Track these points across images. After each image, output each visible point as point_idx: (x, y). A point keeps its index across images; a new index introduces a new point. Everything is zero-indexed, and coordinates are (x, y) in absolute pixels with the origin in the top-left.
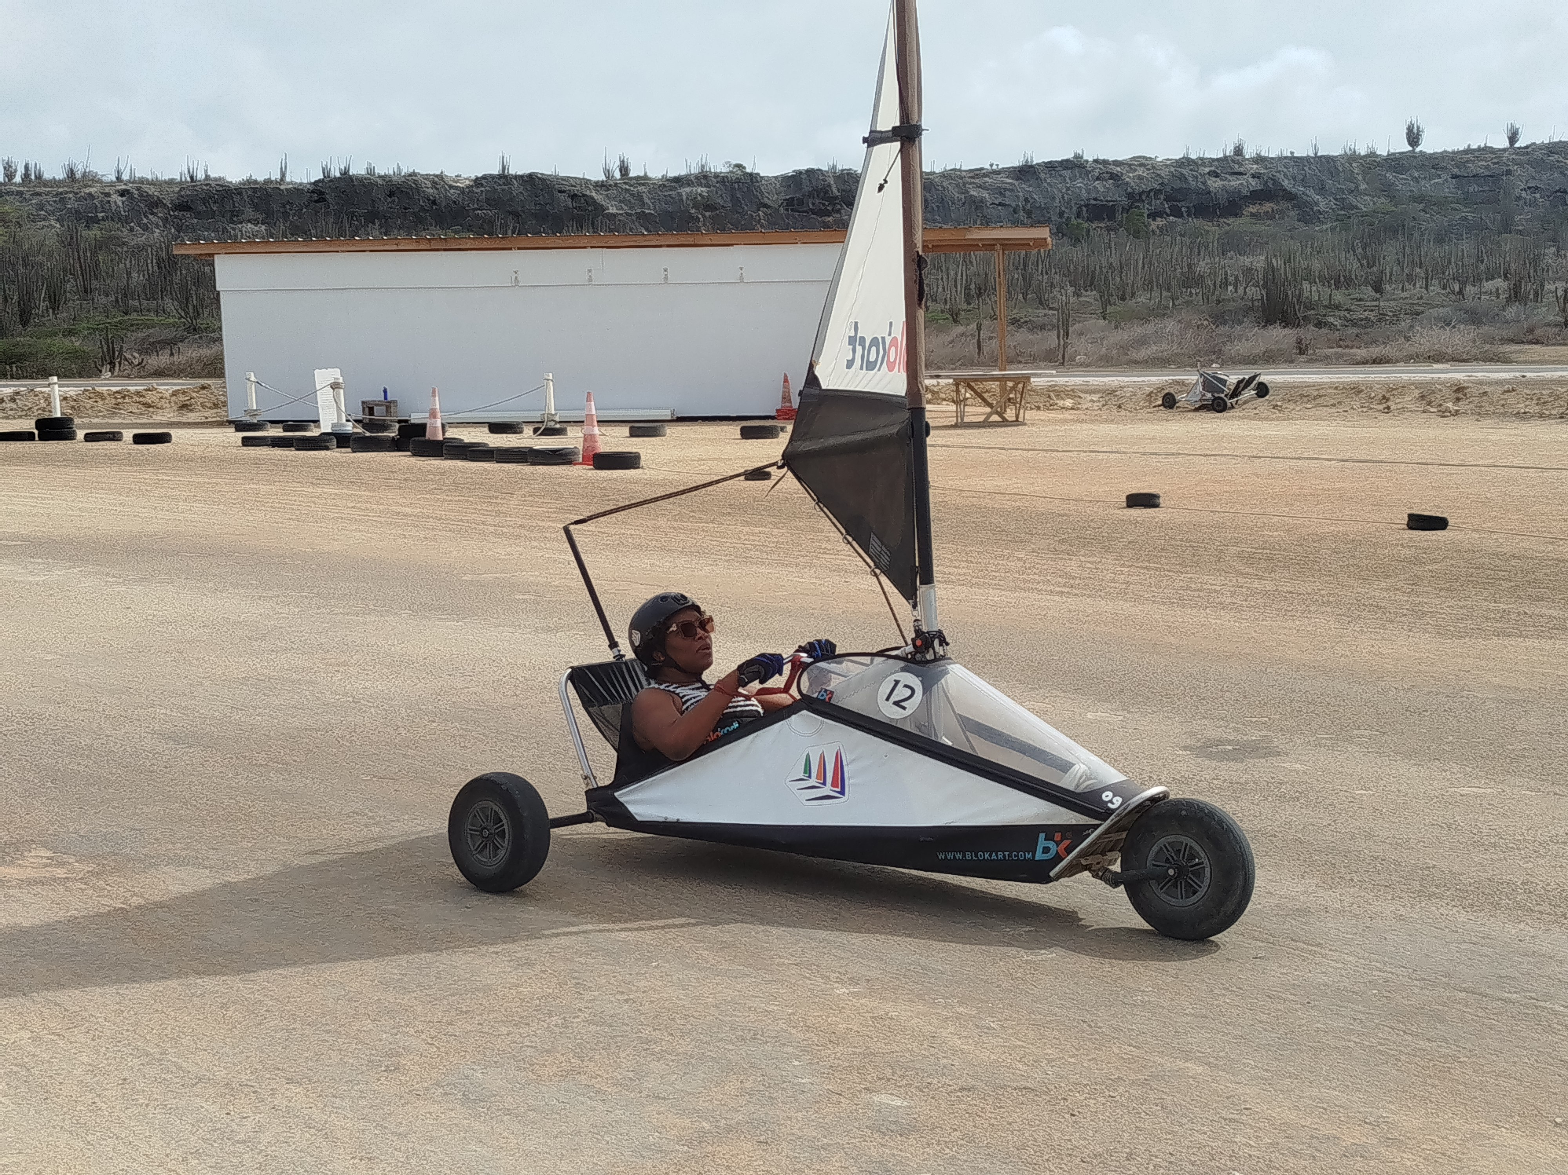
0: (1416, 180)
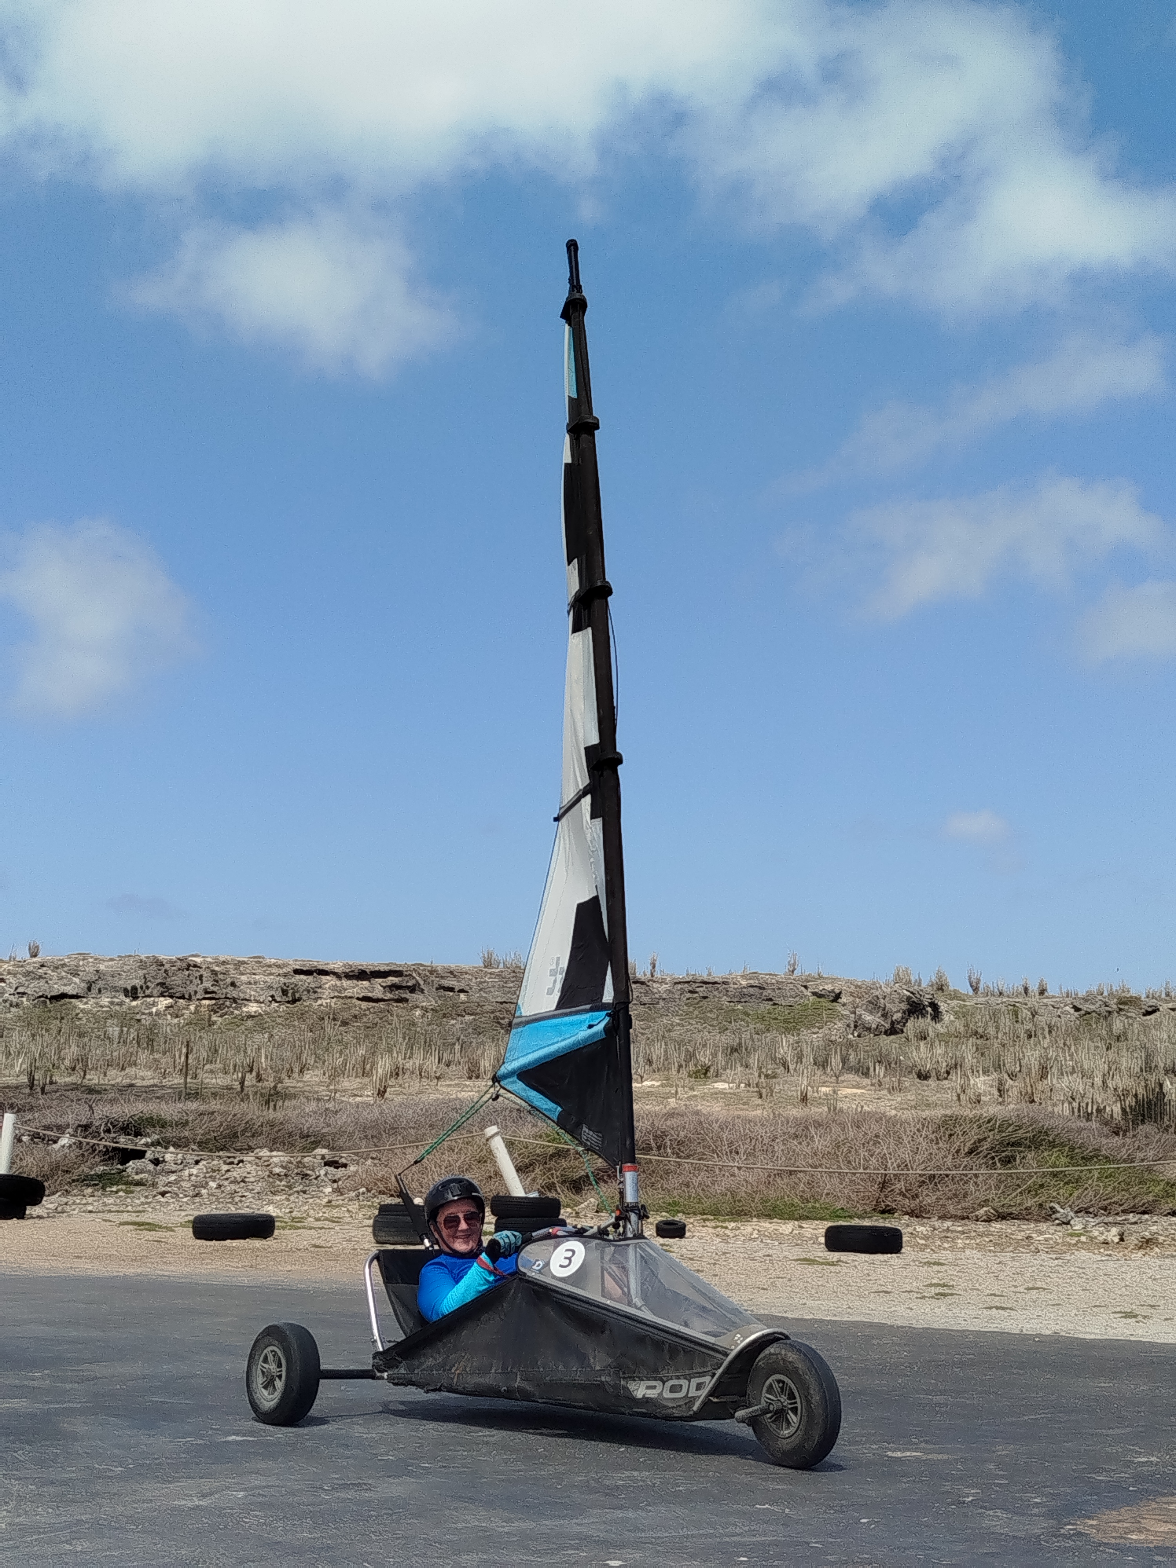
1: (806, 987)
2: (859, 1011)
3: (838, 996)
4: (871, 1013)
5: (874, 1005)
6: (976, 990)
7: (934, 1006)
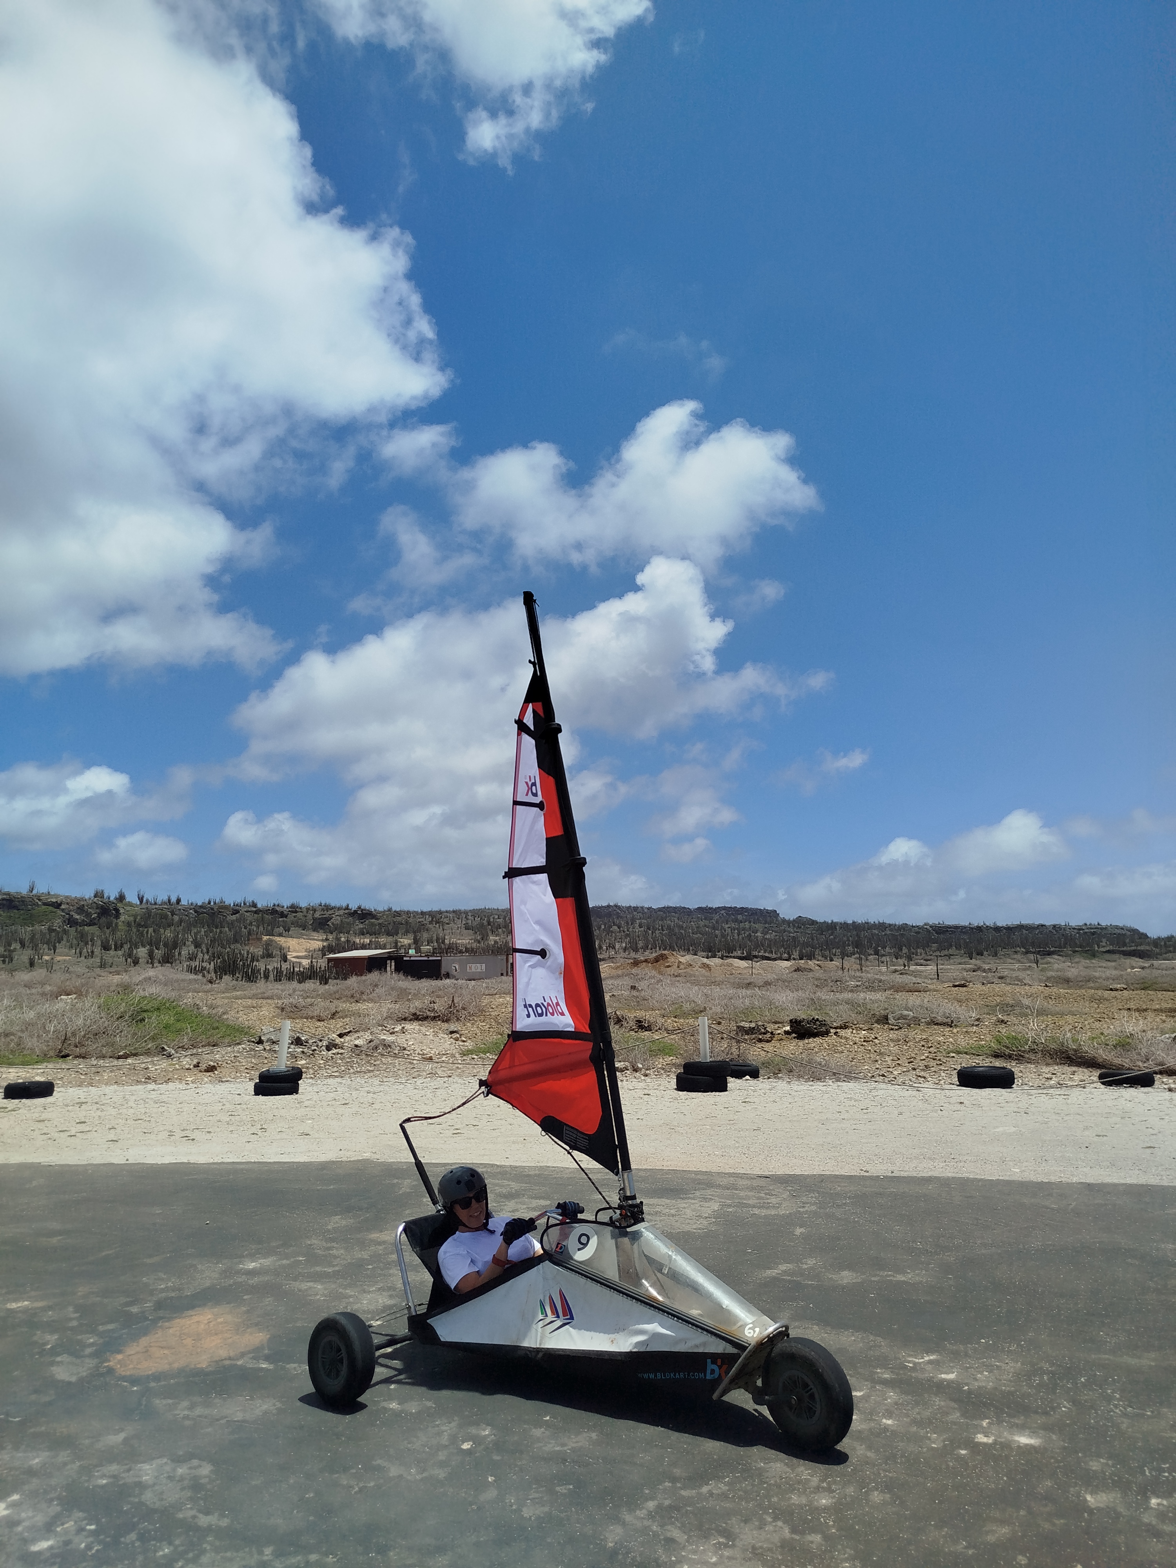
1: (39, 900)
2: (72, 913)
3: (60, 905)
4: (79, 914)
5: (81, 909)
6: (141, 901)
7: (117, 910)
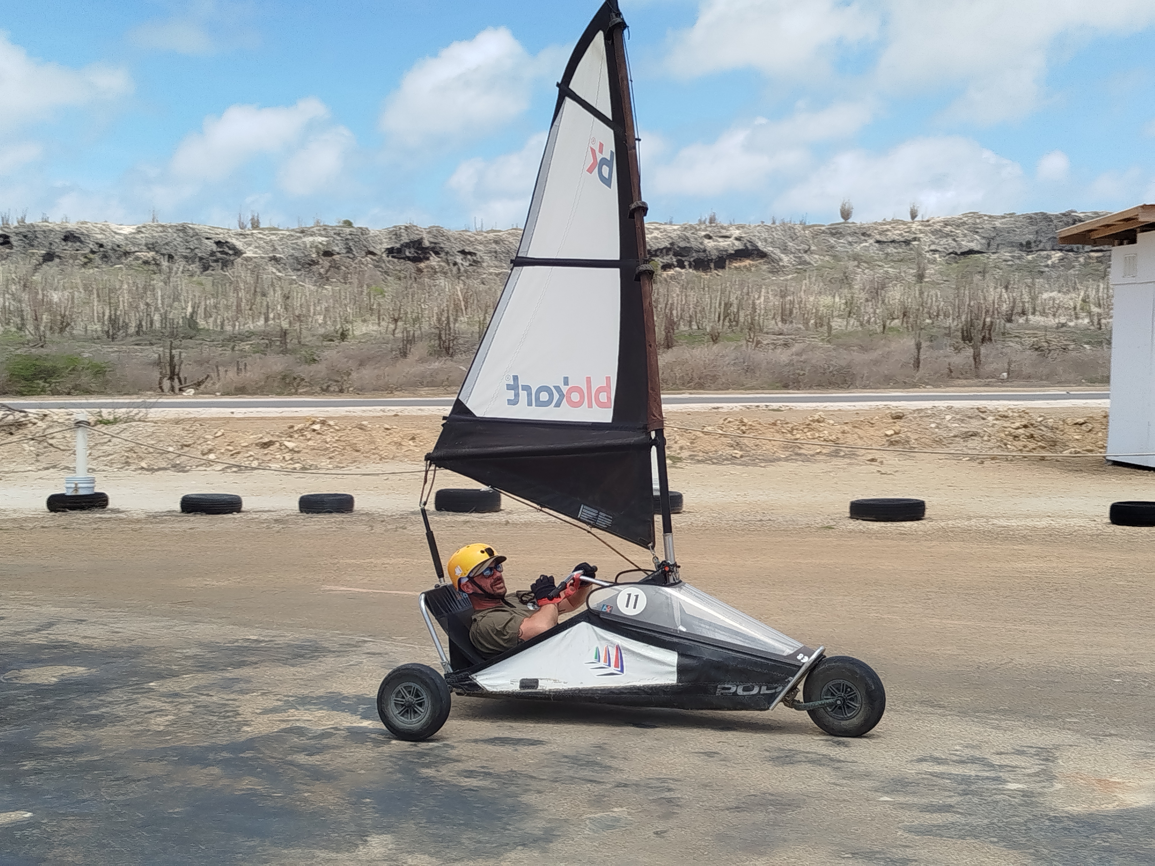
0: (850, 243)
